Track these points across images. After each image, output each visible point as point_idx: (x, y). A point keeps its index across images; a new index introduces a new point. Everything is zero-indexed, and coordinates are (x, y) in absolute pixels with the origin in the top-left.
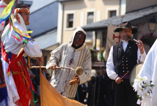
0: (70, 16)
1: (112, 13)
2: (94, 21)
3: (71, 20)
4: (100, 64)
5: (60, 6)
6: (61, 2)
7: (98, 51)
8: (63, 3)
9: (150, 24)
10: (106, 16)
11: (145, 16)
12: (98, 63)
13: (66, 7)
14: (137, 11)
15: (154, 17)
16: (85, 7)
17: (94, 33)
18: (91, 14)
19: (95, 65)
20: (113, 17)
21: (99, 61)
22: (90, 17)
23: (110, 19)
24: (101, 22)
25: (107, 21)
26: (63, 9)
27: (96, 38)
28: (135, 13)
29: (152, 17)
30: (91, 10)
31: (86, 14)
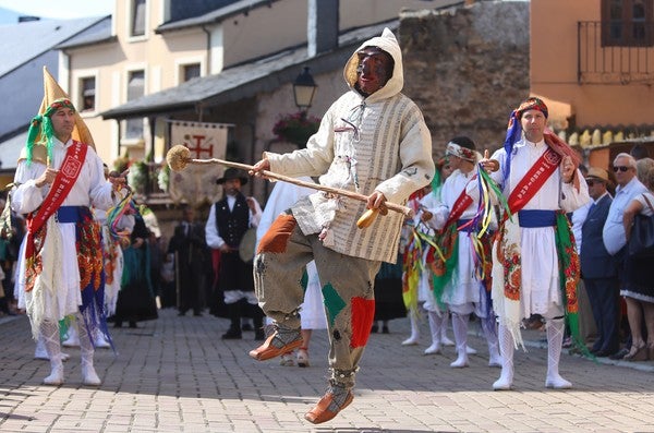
0: (88, 83)
1: (190, 71)
2: (146, 93)
3: (88, 93)
4: (164, 198)
5: (62, 59)
6: (64, 50)
7: (160, 166)
8: (69, 52)
9: (298, 89)
10: (174, 79)
11: (275, 74)
12: (161, 195)
13: (75, 61)
14: (252, 61)
15: (307, 69)
16: (123, 58)
17: (146, 121)
18: (137, 74)
19: (152, 202)
20: (193, 80)
21: (162, 191)
22: (136, 82)
23: (186, 85)
24: (163, 93)
25: (178, 90)
26: (70, 68)
27: (153, 134)
28: (247, 66)
29: (303, 71)
30: (136, 67)
31: (126, 77)
